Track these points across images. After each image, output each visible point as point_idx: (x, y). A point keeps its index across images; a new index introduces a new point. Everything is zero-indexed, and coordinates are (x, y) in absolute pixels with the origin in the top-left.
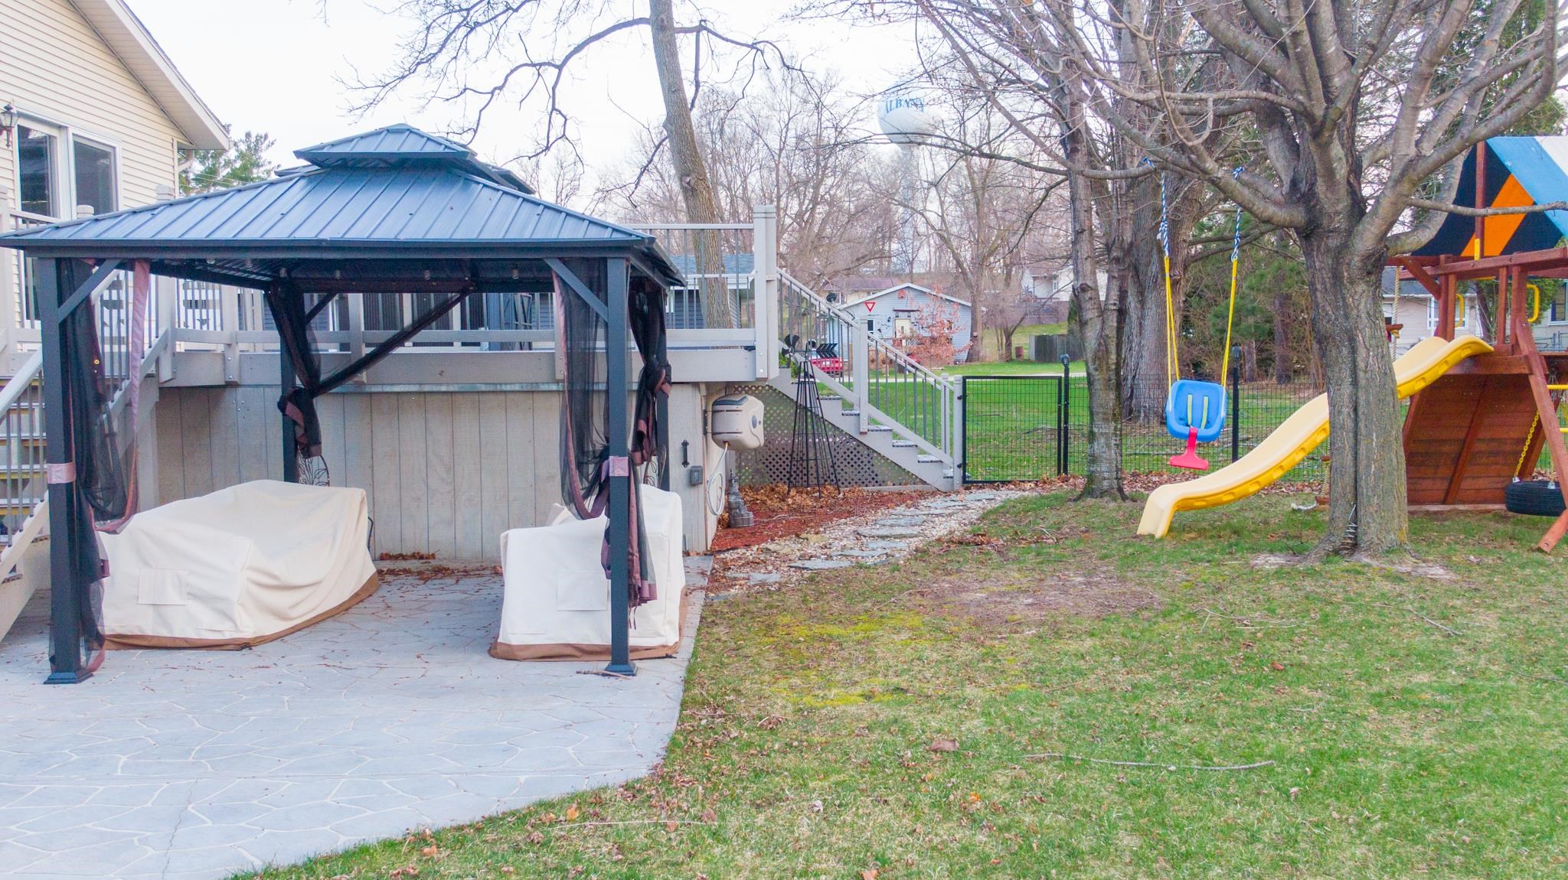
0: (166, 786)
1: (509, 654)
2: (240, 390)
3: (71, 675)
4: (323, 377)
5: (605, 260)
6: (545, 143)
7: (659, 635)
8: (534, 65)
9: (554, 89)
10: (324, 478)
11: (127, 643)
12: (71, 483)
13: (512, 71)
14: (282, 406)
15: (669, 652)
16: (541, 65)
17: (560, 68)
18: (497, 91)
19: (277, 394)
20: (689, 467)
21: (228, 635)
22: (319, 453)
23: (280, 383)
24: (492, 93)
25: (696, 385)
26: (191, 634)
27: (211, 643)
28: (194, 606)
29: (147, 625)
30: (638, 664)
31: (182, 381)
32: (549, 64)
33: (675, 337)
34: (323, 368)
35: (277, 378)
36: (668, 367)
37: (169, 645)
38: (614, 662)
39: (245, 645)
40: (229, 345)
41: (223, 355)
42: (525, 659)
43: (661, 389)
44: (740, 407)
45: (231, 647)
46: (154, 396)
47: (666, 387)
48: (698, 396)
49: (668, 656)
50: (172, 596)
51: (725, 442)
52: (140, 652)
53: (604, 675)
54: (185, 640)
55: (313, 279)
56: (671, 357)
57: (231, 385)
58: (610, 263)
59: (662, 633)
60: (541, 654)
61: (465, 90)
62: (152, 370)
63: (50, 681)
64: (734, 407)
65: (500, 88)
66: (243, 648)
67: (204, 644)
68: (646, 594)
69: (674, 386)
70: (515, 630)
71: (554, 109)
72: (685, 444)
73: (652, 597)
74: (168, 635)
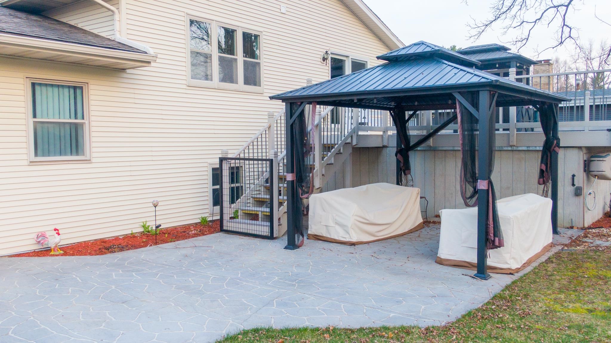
0: (277, 290)
1: (441, 262)
2: (388, 148)
3: (291, 247)
4: (412, 144)
5: (478, 92)
6: (560, 40)
7: (507, 263)
8: (555, 7)
9: (564, 16)
10: (411, 183)
11: (317, 238)
12: (294, 181)
13: (545, 11)
14: (396, 155)
15: (512, 272)
16: (558, 6)
17: (567, 6)
18: (538, 21)
19: (395, 150)
20: (575, 186)
21: (348, 240)
22: (410, 173)
23: (396, 146)
24: (535, 22)
25: (580, 148)
26: (336, 237)
27: (342, 242)
28: (337, 227)
29: (323, 233)
30: (491, 275)
31: (361, 145)
32: (562, 5)
33: (563, 126)
34: (411, 140)
35: (395, 144)
36: (558, 140)
37: (329, 240)
38: (478, 272)
39: (353, 244)
40: (384, 132)
41: (382, 136)
42: (447, 265)
43: (553, 150)
44: (604, 159)
45: (348, 244)
46: (350, 150)
47: (557, 149)
48: (582, 153)
49: (510, 274)
50: (331, 223)
51: (596, 176)
52: (321, 242)
53: (473, 277)
54: (334, 239)
55: (409, 106)
56: (560, 135)
57: (384, 147)
58: (481, 93)
59: (509, 262)
60: (453, 264)
61: (523, 22)
62: (349, 140)
63: (286, 248)
64: (601, 159)
65: (539, 19)
66: (352, 245)
67: (340, 242)
68: (497, 243)
69: (561, 148)
70: (444, 253)
71: (564, 25)
72: (574, 176)
73: (501, 245)
74: (329, 237)
